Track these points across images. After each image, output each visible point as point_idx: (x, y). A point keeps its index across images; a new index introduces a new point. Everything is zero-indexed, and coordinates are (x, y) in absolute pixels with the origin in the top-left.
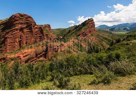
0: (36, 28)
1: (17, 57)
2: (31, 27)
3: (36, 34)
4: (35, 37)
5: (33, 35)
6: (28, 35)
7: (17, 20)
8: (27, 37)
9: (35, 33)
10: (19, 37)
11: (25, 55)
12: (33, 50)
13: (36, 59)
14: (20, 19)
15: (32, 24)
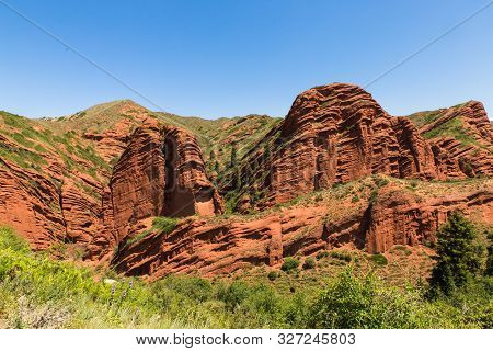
0: (378, 126)
1: (263, 231)
2: (357, 125)
3: (376, 151)
4: (373, 162)
5: (364, 154)
6: (344, 156)
7: (308, 110)
8: (339, 163)
9: (374, 145)
10: (315, 163)
11: (290, 225)
12: (322, 210)
13: (323, 247)
14: (321, 103)
15: (360, 115)
